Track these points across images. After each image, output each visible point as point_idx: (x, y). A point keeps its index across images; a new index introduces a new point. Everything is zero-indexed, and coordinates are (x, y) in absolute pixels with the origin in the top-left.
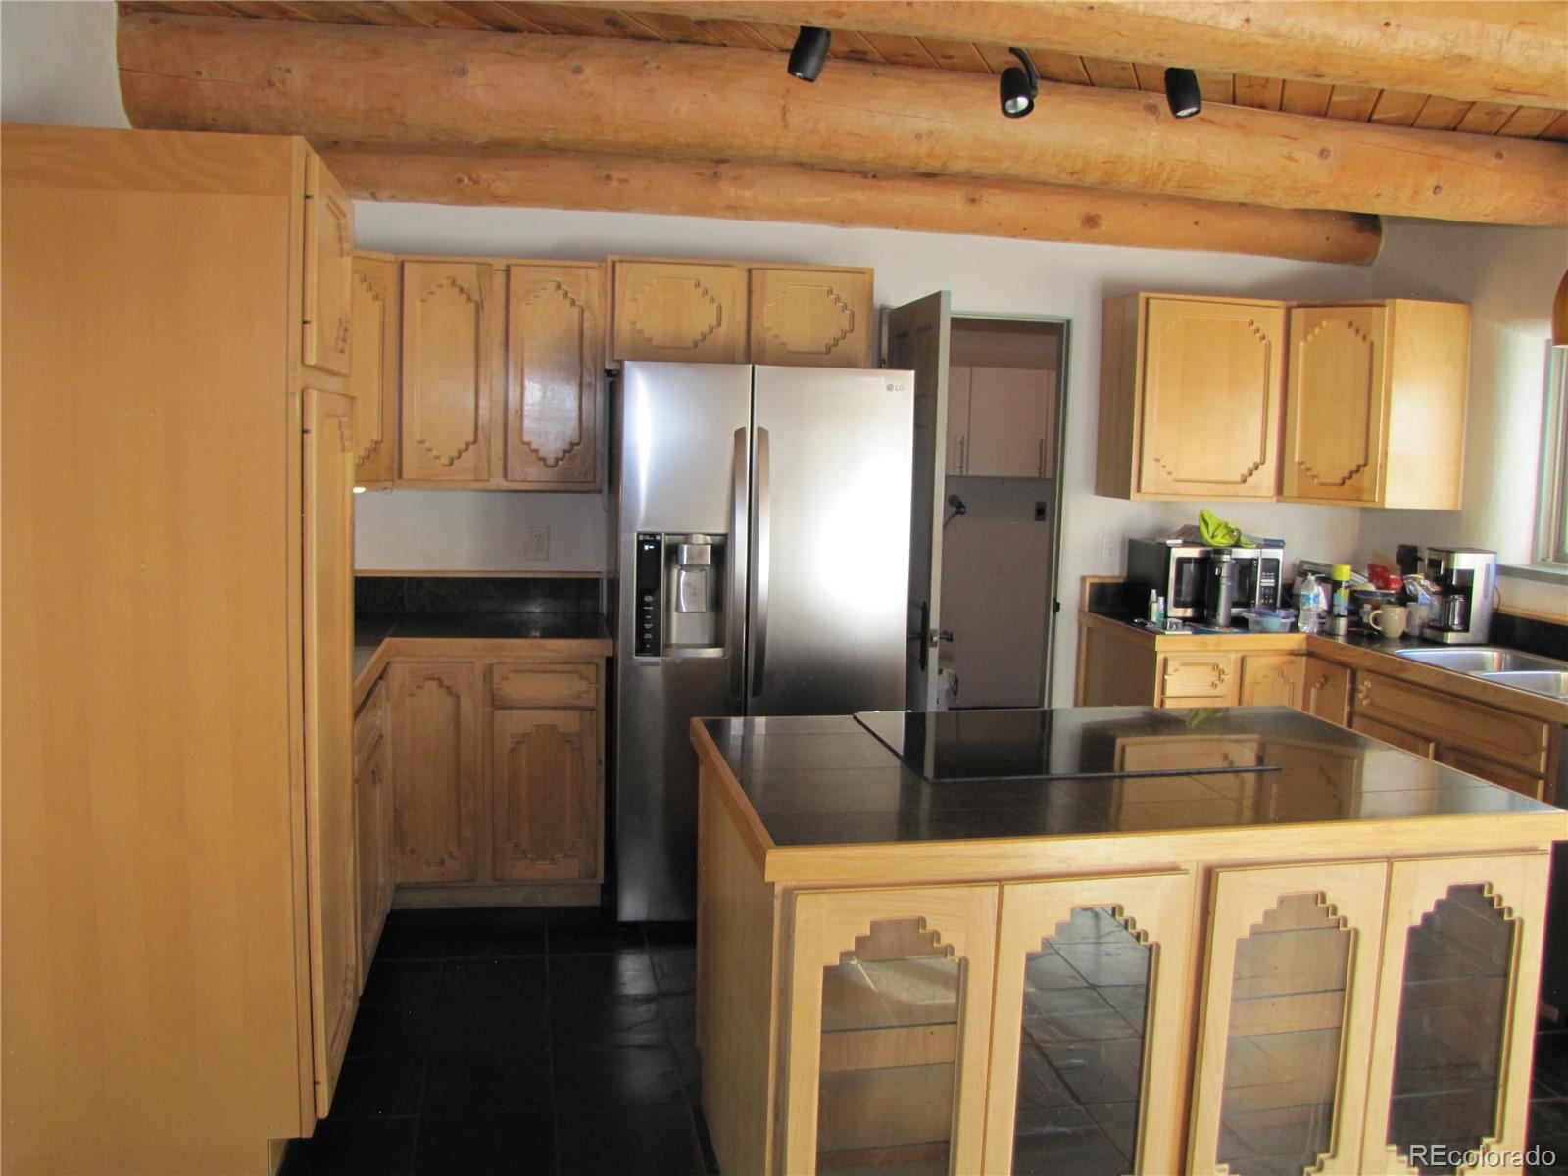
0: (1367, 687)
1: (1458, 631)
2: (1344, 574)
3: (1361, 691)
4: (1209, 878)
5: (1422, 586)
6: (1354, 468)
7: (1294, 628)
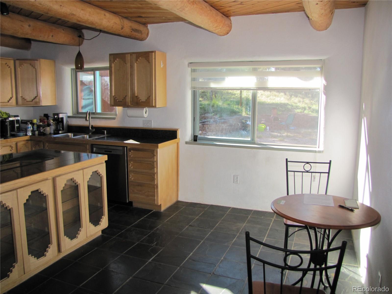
0: (47, 145)
1: (62, 130)
2: (35, 121)
3: (46, 146)
4: (54, 180)
5: (52, 122)
6: (34, 97)
7: (26, 135)
